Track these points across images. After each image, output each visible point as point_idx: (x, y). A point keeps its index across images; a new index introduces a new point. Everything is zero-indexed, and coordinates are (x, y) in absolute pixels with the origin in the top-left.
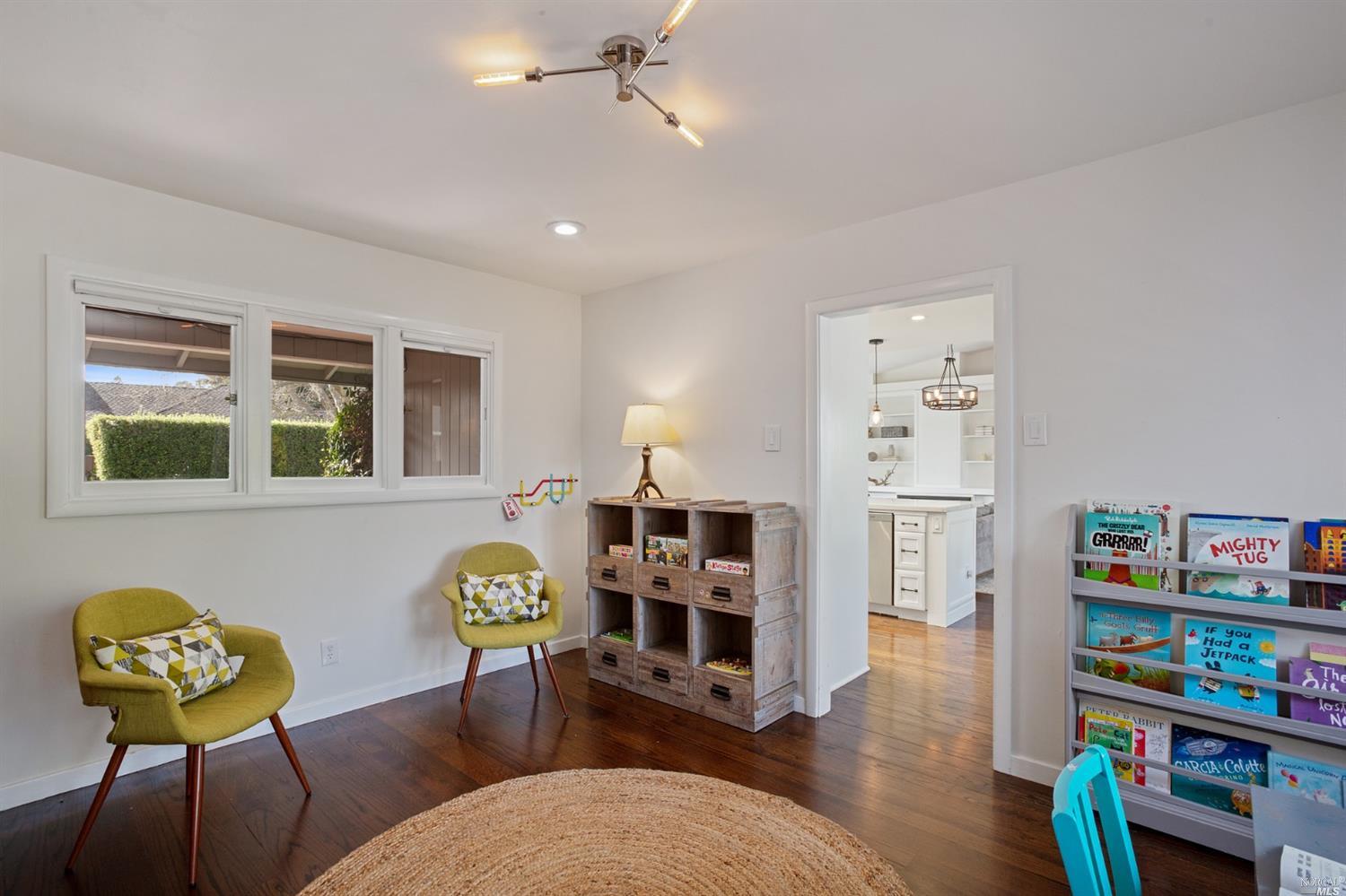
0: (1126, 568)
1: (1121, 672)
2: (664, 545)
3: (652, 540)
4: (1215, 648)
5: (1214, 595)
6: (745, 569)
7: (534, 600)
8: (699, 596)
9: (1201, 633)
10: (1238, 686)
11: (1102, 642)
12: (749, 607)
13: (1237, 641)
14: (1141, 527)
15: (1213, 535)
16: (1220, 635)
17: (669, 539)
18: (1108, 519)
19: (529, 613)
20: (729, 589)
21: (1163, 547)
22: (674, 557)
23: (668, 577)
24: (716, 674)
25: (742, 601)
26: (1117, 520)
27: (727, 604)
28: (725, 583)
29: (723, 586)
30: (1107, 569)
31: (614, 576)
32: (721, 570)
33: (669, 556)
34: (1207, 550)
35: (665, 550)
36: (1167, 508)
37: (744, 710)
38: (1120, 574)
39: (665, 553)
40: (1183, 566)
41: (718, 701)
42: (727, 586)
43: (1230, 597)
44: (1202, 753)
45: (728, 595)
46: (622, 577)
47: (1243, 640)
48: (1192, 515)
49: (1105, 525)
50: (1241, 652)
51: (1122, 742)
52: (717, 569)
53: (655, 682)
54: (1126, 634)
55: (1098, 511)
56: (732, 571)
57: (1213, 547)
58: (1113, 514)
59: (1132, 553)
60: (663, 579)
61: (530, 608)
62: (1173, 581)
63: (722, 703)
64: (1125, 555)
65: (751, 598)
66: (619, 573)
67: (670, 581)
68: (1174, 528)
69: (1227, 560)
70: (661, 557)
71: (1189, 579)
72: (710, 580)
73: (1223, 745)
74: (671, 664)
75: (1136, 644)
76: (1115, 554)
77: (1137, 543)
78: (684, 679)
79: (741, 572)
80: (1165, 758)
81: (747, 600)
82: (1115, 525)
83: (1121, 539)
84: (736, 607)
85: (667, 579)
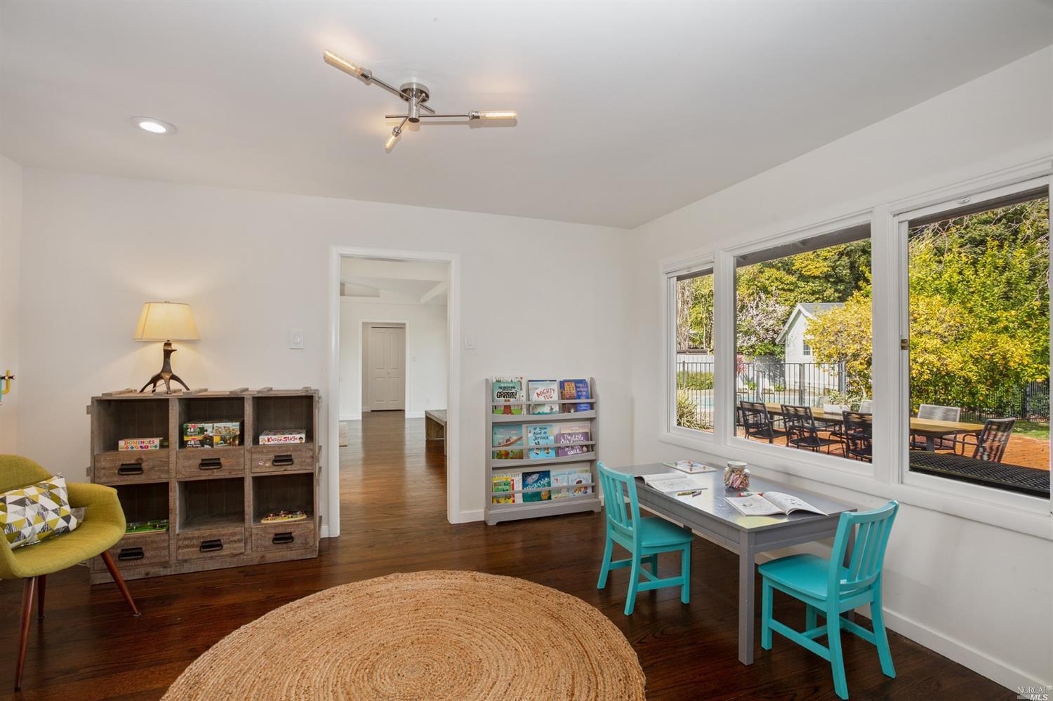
0: (509, 406)
1: (506, 455)
2: (210, 430)
3: (192, 427)
4: (537, 436)
5: (539, 413)
6: (300, 438)
7: (67, 509)
8: (258, 466)
9: (533, 431)
10: (545, 449)
11: (499, 444)
12: (312, 465)
13: (543, 431)
14: (514, 388)
15: (537, 389)
16: (538, 431)
17: (215, 425)
18: (502, 385)
19: (66, 525)
20: (291, 456)
21: (522, 395)
22: (223, 439)
23: (220, 457)
24: (276, 526)
25: (304, 462)
26: (506, 385)
27: (289, 467)
28: (286, 451)
29: (285, 454)
30: (503, 408)
31: (140, 469)
32: (276, 442)
33: (217, 439)
34: (535, 395)
35: (211, 434)
36: (521, 378)
37: (307, 544)
38: (507, 409)
39: (211, 437)
40: (529, 403)
41: (280, 546)
42: (289, 453)
43: (543, 413)
44: (532, 481)
45: (291, 460)
46: (152, 468)
47: (545, 430)
48: (530, 381)
49: (501, 388)
50: (544, 435)
51: (507, 487)
52: (272, 443)
53: (201, 555)
54: (508, 437)
55: (497, 381)
56: (288, 442)
57: (537, 394)
58: (503, 383)
59: (511, 399)
60: (215, 459)
61: (67, 519)
62: (524, 411)
63: (285, 546)
64: (509, 401)
65: (313, 458)
66: (144, 466)
67: (222, 461)
68: (524, 387)
69: (541, 399)
70: (208, 441)
71: (531, 408)
72: (270, 452)
73: (538, 475)
74: (223, 533)
75: (512, 441)
76: (506, 401)
77: (513, 395)
78: (240, 541)
79: (298, 441)
80: (520, 488)
81: (308, 460)
82: (505, 387)
83: (507, 393)
84: (299, 467)
85: (219, 459)
